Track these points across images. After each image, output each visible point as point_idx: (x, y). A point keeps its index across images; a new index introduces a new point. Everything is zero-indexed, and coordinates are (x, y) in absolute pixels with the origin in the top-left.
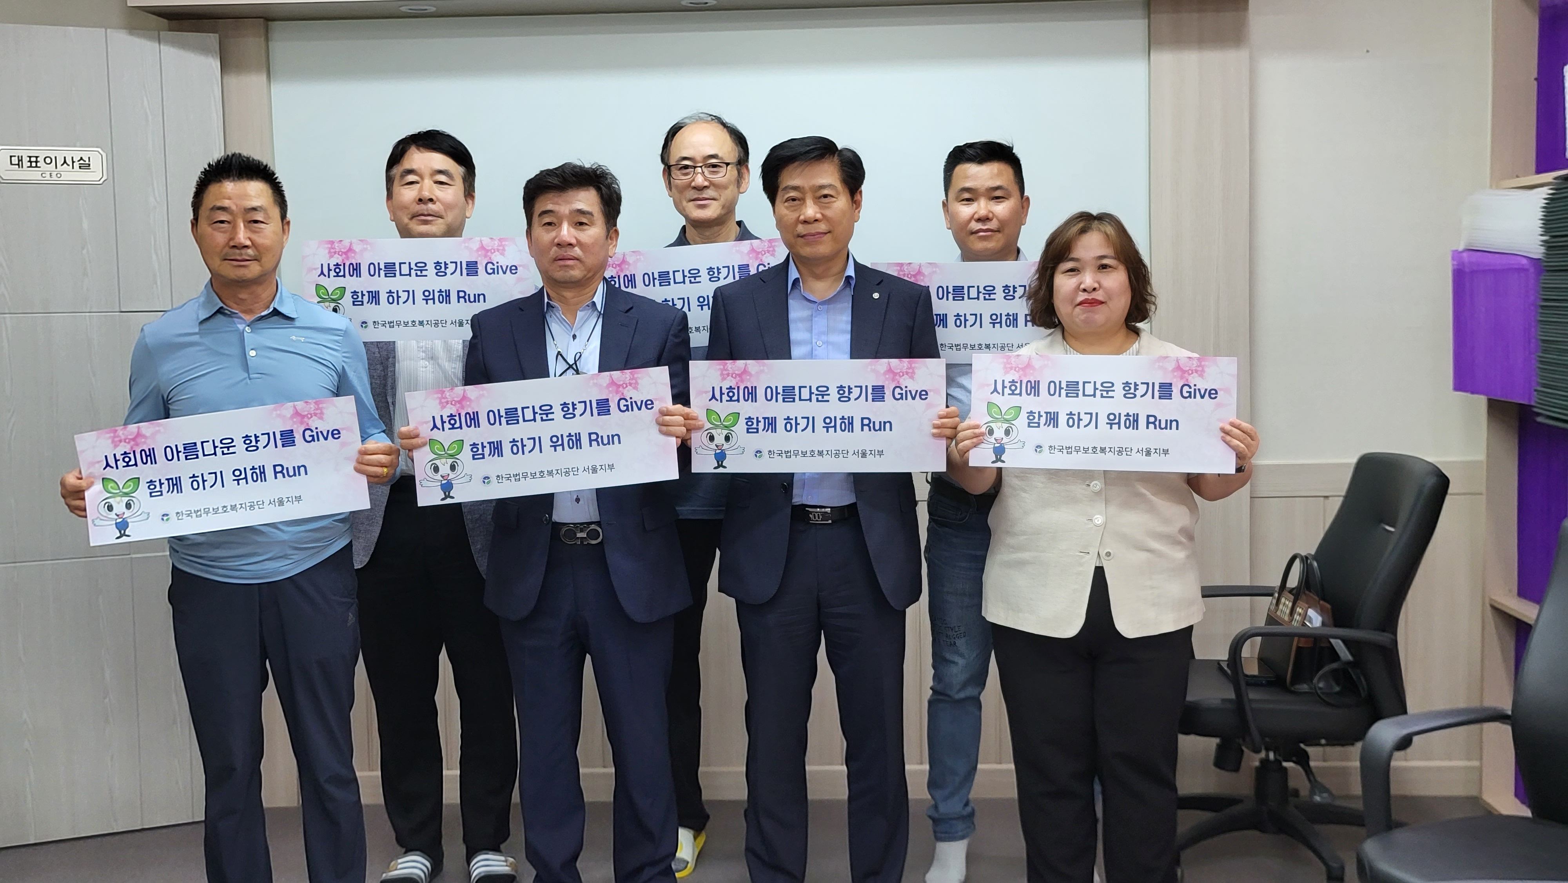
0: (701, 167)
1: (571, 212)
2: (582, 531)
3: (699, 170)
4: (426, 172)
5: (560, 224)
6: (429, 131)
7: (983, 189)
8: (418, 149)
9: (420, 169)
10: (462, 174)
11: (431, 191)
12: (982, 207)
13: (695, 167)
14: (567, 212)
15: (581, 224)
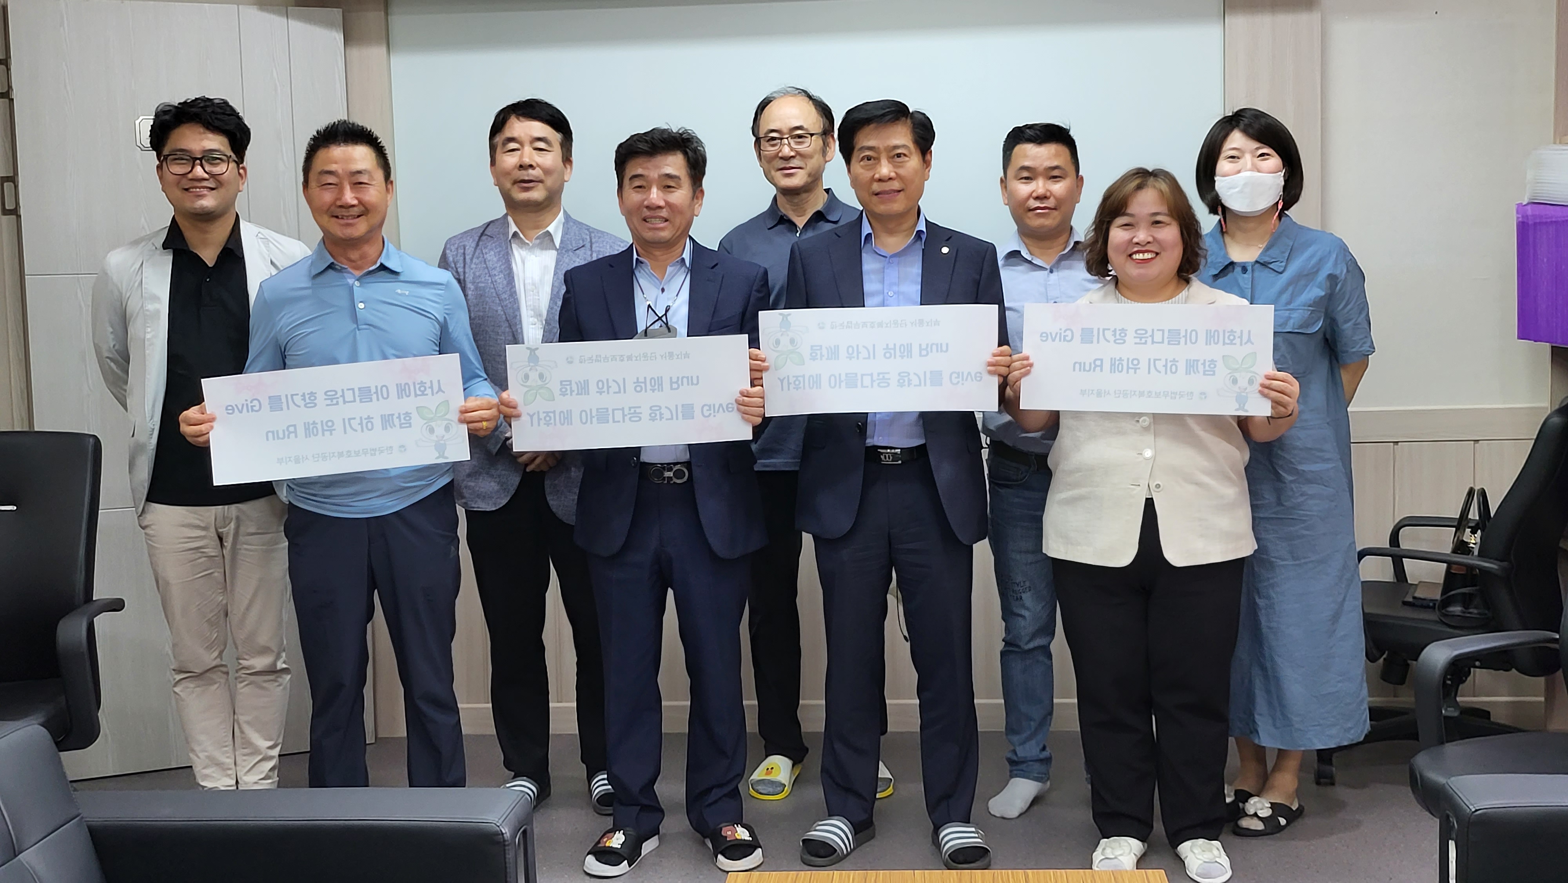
0: (787, 138)
1: (660, 176)
2: (670, 470)
3: (786, 141)
4: (526, 140)
5: (650, 188)
6: (528, 100)
7: (1041, 169)
8: (518, 119)
9: (520, 137)
10: (560, 140)
11: (530, 158)
12: (1039, 186)
13: (781, 139)
14: (656, 176)
15: (669, 187)
